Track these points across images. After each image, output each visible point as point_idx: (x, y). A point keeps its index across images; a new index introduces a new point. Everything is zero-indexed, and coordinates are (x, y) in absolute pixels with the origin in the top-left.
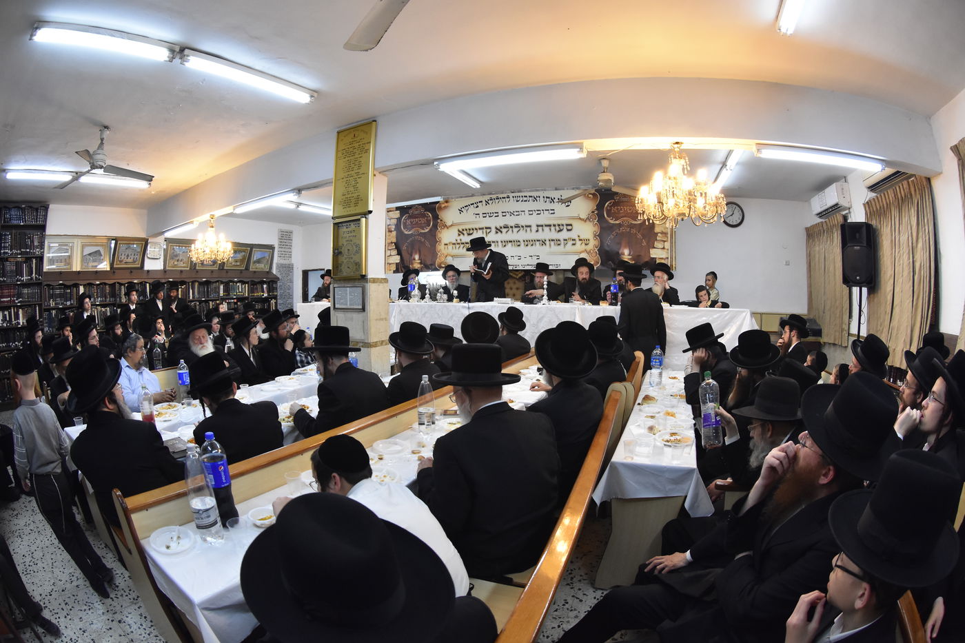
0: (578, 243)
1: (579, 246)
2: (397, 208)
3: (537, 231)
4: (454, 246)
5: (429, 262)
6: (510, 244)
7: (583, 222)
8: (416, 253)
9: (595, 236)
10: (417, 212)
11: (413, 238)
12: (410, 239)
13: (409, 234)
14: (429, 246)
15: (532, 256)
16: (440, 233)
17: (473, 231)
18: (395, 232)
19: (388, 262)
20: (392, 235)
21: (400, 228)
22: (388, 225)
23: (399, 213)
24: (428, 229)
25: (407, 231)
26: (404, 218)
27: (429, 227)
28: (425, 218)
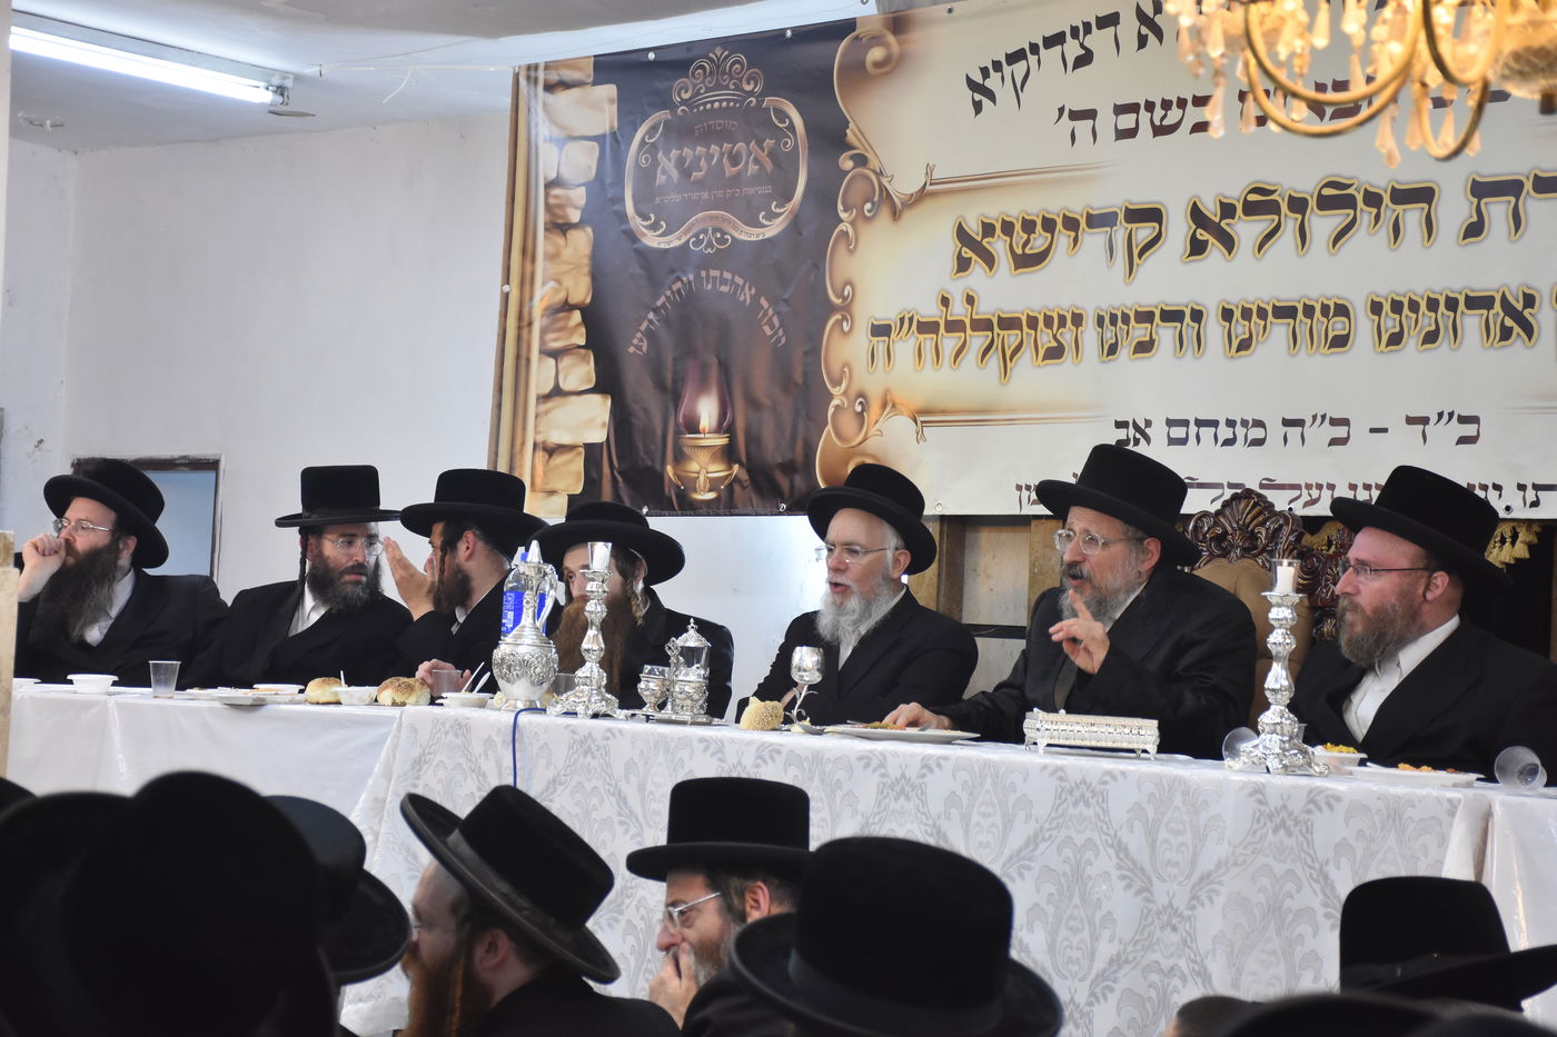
2: (609, 67)
3: (1474, 230)
4: (928, 341)
5: (774, 452)
6: (1280, 330)
8: (703, 388)
10: (718, 99)
11: (691, 277)
12: (674, 283)
13: (666, 251)
14: (779, 340)
15: (1425, 421)
16: (851, 252)
17: (1049, 235)
18: (589, 230)
19: (540, 438)
20: (567, 253)
21: (616, 207)
22: (549, 185)
23: (611, 101)
24: (783, 216)
25: (654, 227)
26: (643, 142)
27: (789, 206)
28: (769, 143)
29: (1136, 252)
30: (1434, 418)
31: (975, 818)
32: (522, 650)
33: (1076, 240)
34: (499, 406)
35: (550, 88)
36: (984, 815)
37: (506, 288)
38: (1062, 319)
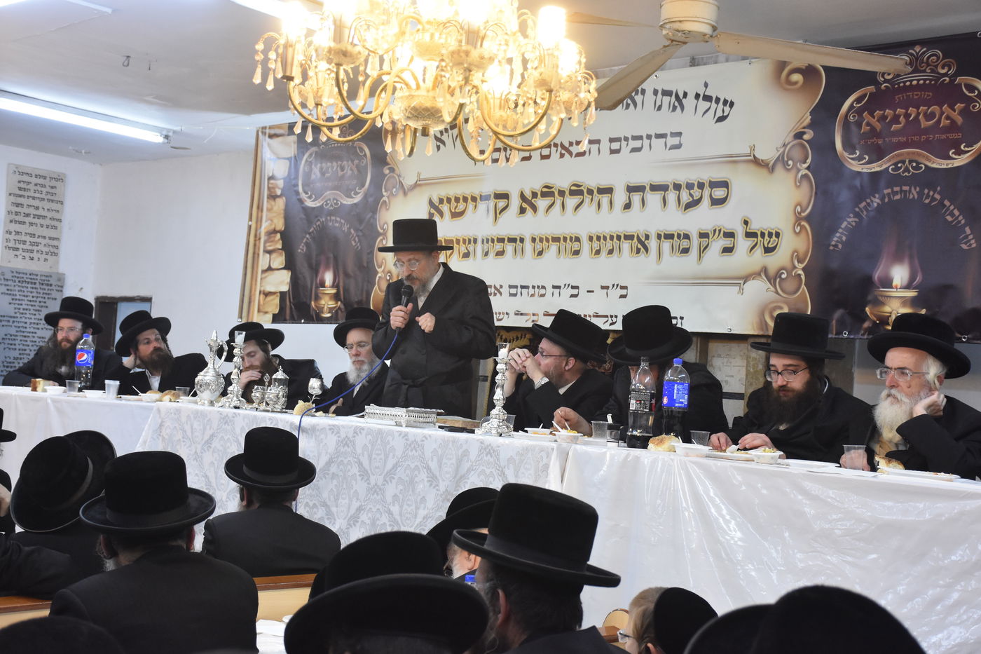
0: (743, 244)
1: (745, 257)
3: (628, 206)
5: (354, 295)
6: (554, 247)
7: (764, 171)
8: (327, 268)
9: (798, 220)
11: (324, 220)
12: (317, 221)
13: (314, 208)
14: (358, 248)
15: (607, 288)
16: (388, 209)
17: (465, 204)
18: (284, 198)
19: (262, 289)
20: (275, 208)
21: (295, 189)
22: (270, 178)
23: (295, 143)
24: (360, 194)
25: (310, 197)
26: (306, 161)
27: (363, 189)
28: (356, 162)
29: (498, 212)
30: (611, 287)
31: (374, 456)
32: (207, 378)
33: (476, 206)
34: (245, 275)
35: (271, 136)
36: (378, 455)
37: (250, 223)
38: (470, 240)
